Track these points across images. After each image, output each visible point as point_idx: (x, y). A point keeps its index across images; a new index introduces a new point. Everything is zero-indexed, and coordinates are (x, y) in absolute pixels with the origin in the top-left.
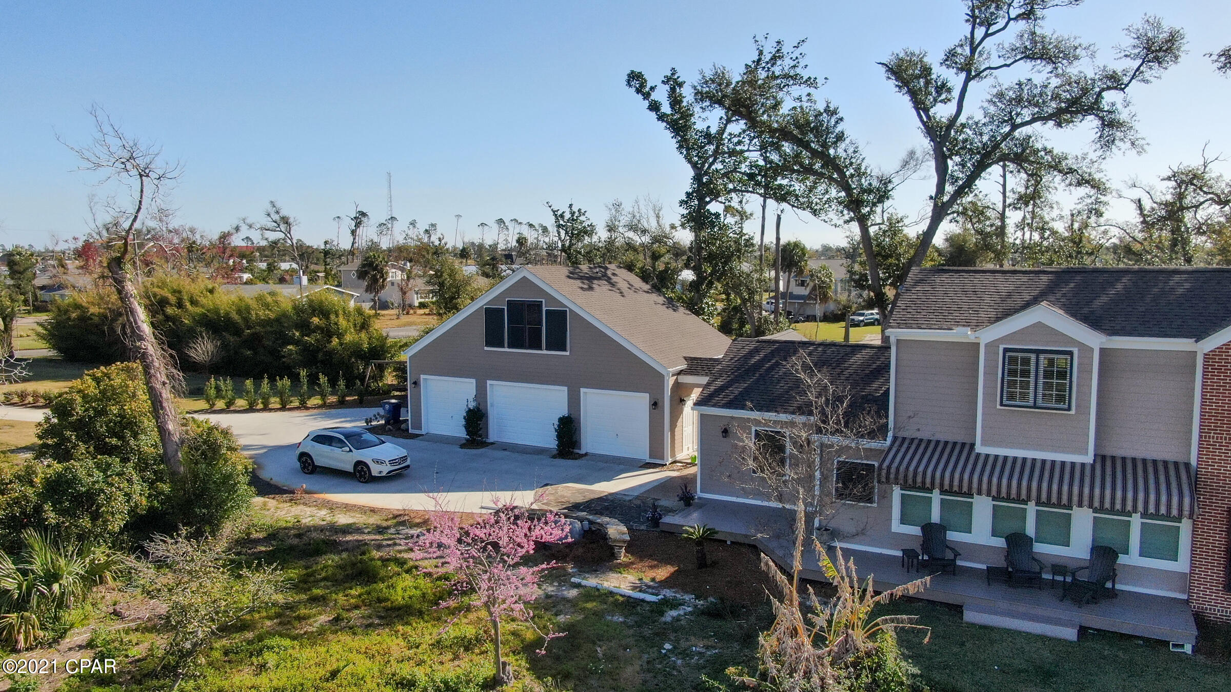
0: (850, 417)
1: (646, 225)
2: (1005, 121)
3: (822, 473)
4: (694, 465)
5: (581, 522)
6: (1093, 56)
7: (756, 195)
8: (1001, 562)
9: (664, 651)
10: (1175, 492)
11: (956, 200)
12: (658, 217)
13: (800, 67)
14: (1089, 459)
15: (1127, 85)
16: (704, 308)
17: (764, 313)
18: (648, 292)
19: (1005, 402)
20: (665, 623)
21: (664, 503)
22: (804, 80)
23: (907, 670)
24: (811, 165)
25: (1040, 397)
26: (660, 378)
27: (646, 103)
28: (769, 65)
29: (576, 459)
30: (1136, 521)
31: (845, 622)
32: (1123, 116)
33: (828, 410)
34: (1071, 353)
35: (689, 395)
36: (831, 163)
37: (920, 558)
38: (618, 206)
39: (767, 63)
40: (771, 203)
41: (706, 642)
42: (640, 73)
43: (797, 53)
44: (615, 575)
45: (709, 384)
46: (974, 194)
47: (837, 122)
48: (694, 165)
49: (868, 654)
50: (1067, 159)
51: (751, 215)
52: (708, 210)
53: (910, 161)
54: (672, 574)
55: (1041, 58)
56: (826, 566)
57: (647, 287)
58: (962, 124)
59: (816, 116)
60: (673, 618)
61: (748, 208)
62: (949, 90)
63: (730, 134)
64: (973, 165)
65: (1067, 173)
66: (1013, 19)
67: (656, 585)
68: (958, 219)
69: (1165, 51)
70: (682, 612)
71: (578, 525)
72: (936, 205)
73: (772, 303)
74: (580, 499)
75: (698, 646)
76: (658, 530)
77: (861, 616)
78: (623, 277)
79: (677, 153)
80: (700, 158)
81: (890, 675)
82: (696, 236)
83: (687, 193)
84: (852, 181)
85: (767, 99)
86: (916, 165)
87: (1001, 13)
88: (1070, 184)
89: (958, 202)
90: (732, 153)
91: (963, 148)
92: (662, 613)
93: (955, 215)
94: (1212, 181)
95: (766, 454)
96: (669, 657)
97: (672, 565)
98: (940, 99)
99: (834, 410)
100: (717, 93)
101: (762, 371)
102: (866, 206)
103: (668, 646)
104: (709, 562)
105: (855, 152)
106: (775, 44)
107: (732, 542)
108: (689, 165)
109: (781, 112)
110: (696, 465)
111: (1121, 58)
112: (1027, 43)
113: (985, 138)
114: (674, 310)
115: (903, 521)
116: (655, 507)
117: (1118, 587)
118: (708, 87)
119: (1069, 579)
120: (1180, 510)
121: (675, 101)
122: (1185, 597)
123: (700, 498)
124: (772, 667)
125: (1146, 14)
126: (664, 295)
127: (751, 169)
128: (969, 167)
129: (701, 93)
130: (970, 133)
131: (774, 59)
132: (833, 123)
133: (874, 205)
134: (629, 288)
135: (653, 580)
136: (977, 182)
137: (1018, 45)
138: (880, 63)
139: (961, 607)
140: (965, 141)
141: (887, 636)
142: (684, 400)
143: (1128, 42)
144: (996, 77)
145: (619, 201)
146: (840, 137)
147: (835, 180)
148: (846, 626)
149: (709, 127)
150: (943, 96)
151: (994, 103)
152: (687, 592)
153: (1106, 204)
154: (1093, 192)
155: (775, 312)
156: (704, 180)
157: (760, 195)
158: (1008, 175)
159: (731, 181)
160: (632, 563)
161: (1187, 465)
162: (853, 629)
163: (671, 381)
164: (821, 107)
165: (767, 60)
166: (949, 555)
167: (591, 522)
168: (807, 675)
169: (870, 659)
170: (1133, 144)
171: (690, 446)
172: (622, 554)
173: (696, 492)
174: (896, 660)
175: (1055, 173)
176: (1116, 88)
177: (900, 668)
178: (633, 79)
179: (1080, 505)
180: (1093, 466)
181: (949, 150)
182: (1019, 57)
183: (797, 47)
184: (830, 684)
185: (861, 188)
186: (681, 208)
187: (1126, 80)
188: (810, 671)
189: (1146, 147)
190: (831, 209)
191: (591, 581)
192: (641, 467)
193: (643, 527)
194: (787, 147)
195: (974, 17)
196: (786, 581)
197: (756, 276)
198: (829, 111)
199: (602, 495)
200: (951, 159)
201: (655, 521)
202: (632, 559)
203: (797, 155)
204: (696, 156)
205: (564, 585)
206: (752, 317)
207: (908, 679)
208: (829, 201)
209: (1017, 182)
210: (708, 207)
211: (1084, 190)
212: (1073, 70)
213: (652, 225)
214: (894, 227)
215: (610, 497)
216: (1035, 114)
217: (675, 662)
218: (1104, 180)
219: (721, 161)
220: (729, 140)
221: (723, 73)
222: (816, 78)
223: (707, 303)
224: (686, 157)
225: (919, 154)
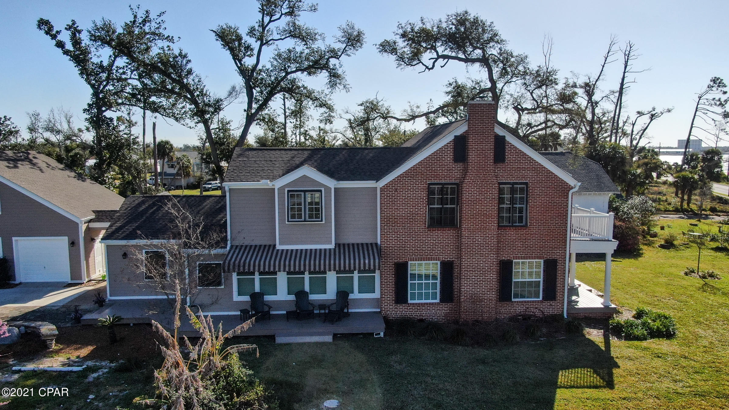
0: (204, 234)
1: (59, 127)
2: (281, 70)
3: (189, 270)
4: (104, 280)
5: (18, 328)
6: (324, 39)
7: (137, 107)
8: (293, 308)
9: (88, 401)
10: (372, 257)
11: (258, 113)
12: (69, 122)
13: (162, 29)
14: (332, 246)
15: (340, 56)
16: (105, 180)
17: (148, 185)
18: (62, 170)
19: (290, 220)
20: (89, 383)
21: (83, 307)
22: (165, 37)
23: (246, 373)
24: (173, 88)
25: (307, 216)
26: (76, 225)
27: (54, 42)
28: (141, 25)
29: (12, 288)
30: (356, 275)
31: (208, 352)
32: (340, 72)
33: (190, 231)
34: (321, 191)
35: (97, 235)
36: (185, 87)
37: (250, 313)
38: (36, 116)
39: (140, 24)
40: (148, 113)
41: (119, 388)
42: (48, 21)
43: (159, 20)
44: (49, 359)
45: (111, 226)
46: (268, 109)
47: (187, 63)
48: (93, 86)
49: (223, 369)
50: (314, 92)
51: (136, 123)
52: (104, 116)
53: (232, 92)
54: (92, 351)
55: (299, 37)
56: (194, 322)
57: (62, 166)
58: (260, 70)
59: (174, 58)
60: (94, 378)
61: (134, 119)
62: (252, 50)
63: (117, 67)
64: (267, 93)
65: (315, 100)
66: (283, 14)
67: (80, 360)
68: (260, 123)
69: (357, 41)
70: (101, 373)
71: (16, 330)
72: (248, 115)
73: (153, 179)
74: (16, 314)
75: (113, 391)
76: (80, 325)
77: (217, 347)
78: (42, 160)
79: (79, 77)
80: (96, 81)
81: (236, 378)
82: (97, 133)
83: (88, 104)
84: (198, 99)
85: (141, 44)
86: (236, 95)
87: (277, 10)
88: (316, 106)
89: (260, 113)
90: (119, 80)
91: (261, 83)
92: (86, 377)
93: (259, 121)
94: (380, 107)
95: (152, 262)
96: (93, 403)
97: (92, 345)
98: (247, 54)
99: (194, 232)
100: (106, 37)
101: (148, 215)
102: (208, 114)
103: (91, 397)
104: (118, 338)
105: (199, 81)
106: (145, 13)
107: (134, 324)
108: (89, 86)
109: (151, 54)
110: (106, 280)
111: (336, 42)
112: (292, 28)
113: (273, 78)
114: (83, 181)
115: (240, 294)
116: (76, 311)
117: (350, 311)
118: (100, 32)
119: (327, 311)
120: (374, 266)
121: (76, 42)
122: (379, 310)
123: (110, 300)
124: (164, 390)
125: (347, 21)
126: (75, 171)
127: (133, 90)
128: (265, 94)
129: (94, 36)
130: (264, 75)
131: (144, 22)
132: (185, 63)
133: (213, 113)
134: (48, 167)
135: (78, 357)
136: (269, 103)
137: (287, 29)
138: (212, 31)
139: (274, 336)
140: (262, 79)
141: (234, 357)
142: (94, 239)
143: (340, 34)
144: (277, 45)
145: (37, 112)
146: (190, 72)
147: (188, 99)
148: (209, 356)
149: (102, 62)
150: (249, 53)
151: (276, 59)
152: (104, 360)
153: (333, 117)
154: (327, 110)
155: (156, 184)
156: (101, 96)
157: (141, 107)
158: (286, 100)
159: (120, 98)
160: (61, 349)
161: (376, 244)
162: (213, 356)
163: (83, 227)
164: (177, 52)
165: (140, 21)
166: (266, 309)
167: (26, 327)
168: (187, 389)
169: (224, 371)
170: (344, 87)
171: (101, 269)
172: (53, 345)
173: (107, 297)
174: (239, 368)
175: (309, 100)
176: (335, 58)
177: (242, 373)
178: (43, 24)
179: (330, 270)
180: (335, 249)
181: (253, 84)
182: (288, 35)
183: (160, 16)
184: (201, 391)
185: (204, 103)
186: (85, 114)
187: (339, 53)
188: (189, 386)
189: (350, 89)
190: (187, 118)
191: (30, 366)
192: (65, 287)
193: (69, 325)
194: (156, 76)
195: (263, 10)
196: (170, 335)
197: (142, 162)
198: (182, 55)
199: (35, 309)
200: (255, 89)
201: (78, 319)
202: (62, 347)
203: (163, 82)
204: (93, 80)
205: (7, 374)
206: (140, 187)
207: (247, 378)
208: (185, 112)
209: (291, 104)
210: (104, 114)
211: (323, 110)
212: (315, 46)
213: (65, 127)
214: (224, 127)
215: (41, 309)
216: (297, 67)
217: (97, 405)
218: (332, 105)
219: (112, 85)
220: (117, 71)
221: (110, 25)
222: (173, 37)
223: (107, 177)
224: (86, 80)
225: (238, 88)
